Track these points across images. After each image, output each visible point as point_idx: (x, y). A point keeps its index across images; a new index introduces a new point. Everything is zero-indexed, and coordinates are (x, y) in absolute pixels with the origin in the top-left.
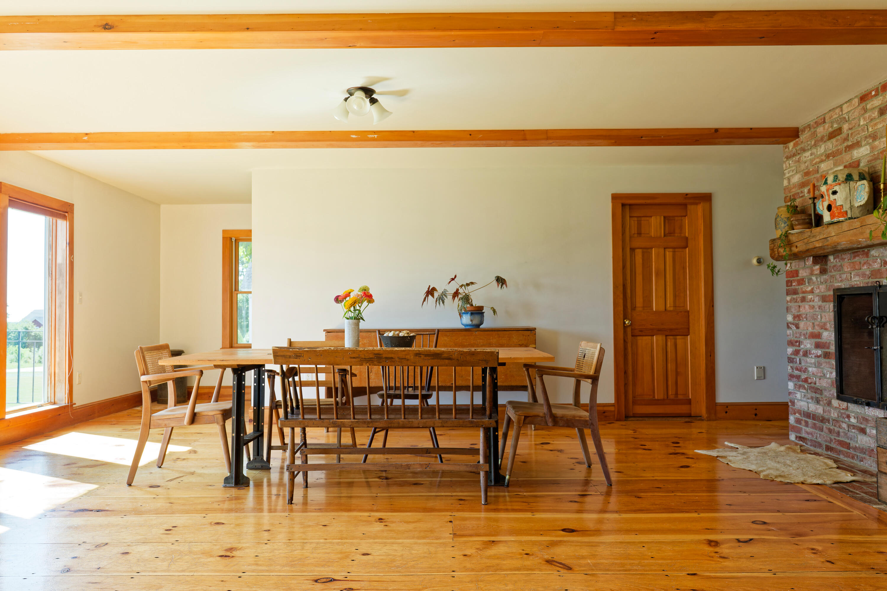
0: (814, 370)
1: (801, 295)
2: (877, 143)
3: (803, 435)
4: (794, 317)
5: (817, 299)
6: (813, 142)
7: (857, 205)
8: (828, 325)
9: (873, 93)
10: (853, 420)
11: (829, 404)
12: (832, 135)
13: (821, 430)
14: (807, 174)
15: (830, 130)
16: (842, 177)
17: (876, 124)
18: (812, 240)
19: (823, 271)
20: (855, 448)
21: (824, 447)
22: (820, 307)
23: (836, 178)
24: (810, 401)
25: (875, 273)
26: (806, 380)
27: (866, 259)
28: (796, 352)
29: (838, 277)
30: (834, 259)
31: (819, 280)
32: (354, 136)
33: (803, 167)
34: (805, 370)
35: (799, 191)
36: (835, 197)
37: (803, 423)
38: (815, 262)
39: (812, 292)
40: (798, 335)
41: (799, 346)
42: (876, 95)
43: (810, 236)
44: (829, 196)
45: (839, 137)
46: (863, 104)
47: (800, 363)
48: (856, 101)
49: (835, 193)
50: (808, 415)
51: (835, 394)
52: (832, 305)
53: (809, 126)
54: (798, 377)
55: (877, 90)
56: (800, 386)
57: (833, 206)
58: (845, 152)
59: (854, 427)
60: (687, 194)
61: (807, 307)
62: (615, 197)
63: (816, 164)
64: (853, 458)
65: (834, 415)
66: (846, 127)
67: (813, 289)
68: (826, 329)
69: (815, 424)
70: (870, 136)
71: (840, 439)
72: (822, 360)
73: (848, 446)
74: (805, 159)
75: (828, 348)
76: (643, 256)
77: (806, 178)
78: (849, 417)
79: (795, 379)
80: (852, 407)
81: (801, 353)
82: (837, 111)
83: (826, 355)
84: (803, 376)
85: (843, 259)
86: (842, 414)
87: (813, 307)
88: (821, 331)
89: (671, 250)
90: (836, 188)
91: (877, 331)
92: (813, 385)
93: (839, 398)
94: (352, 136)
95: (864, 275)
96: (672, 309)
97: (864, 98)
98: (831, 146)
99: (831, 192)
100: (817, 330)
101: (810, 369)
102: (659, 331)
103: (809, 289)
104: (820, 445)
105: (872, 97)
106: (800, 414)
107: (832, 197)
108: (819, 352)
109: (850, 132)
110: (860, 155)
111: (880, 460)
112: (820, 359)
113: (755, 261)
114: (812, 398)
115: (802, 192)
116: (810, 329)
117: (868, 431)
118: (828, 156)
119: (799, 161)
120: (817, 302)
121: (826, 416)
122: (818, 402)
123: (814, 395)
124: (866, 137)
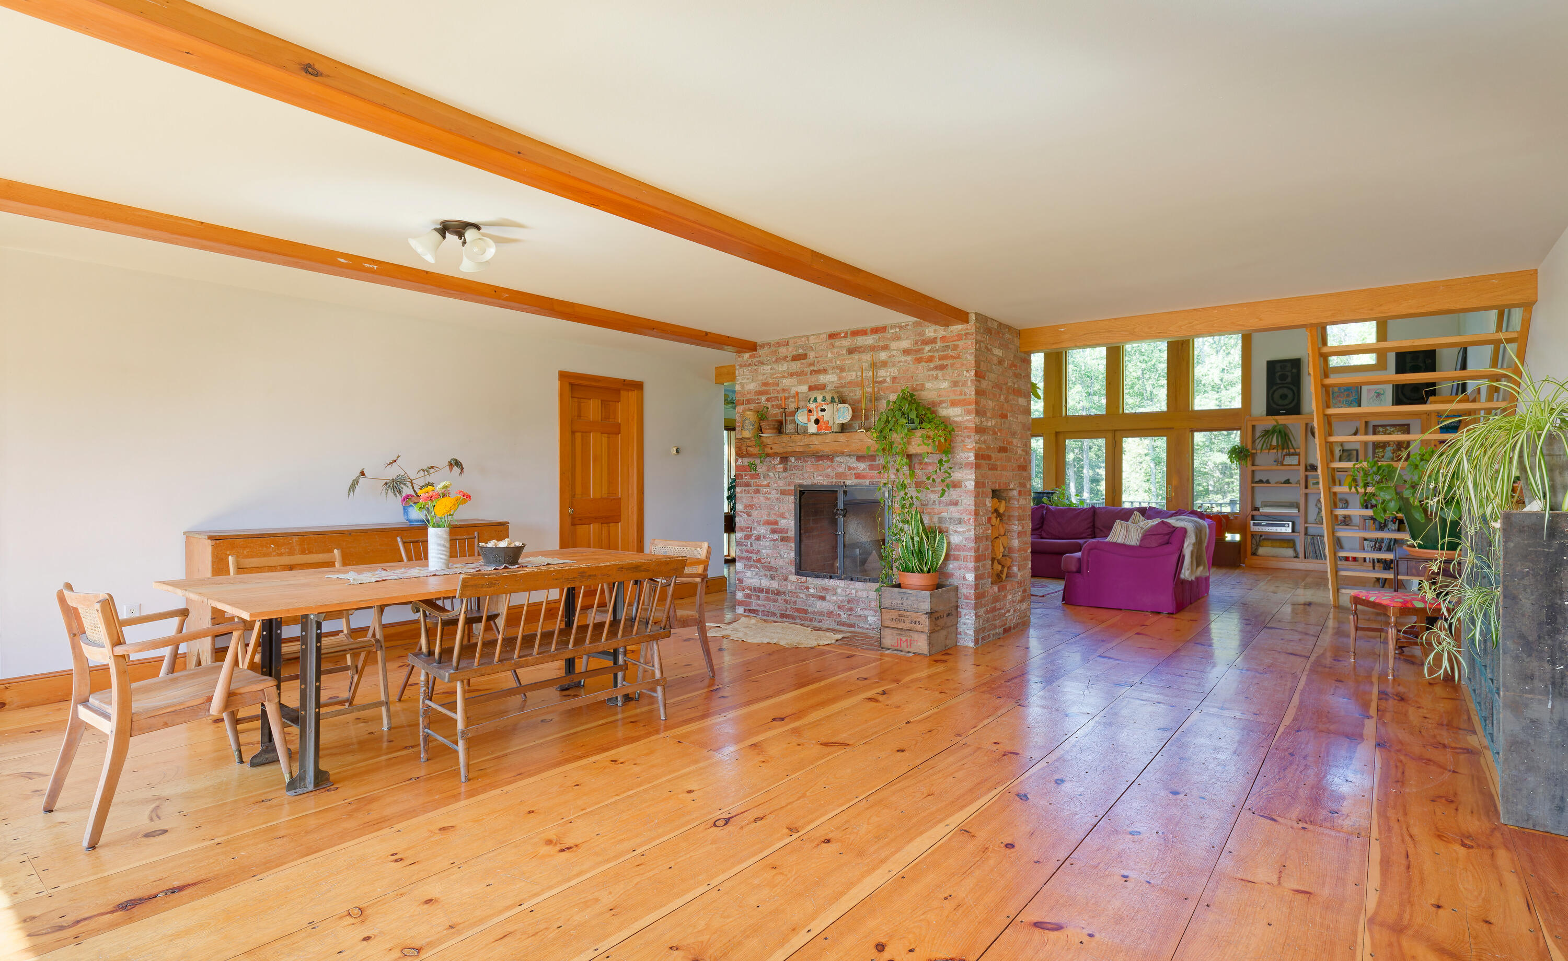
0: (769, 552)
1: (754, 488)
2: (844, 374)
3: (753, 607)
4: (746, 506)
5: (774, 492)
6: (774, 359)
7: (837, 422)
8: (787, 514)
9: (842, 335)
10: (812, 591)
11: (786, 579)
12: (795, 358)
13: (776, 601)
14: (764, 384)
15: (795, 353)
16: (829, 399)
17: (844, 360)
18: (794, 444)
19: (785, 470)
20: (814, 613)
21: (779, 615)
22: (777, 499)
23: (824, 399)
24: (764, 578)
25: (838, 475)
26: (759, 561)
27: (830, 463)
28: (748, 537)
29: (799, 475)
30: (796, 460)
31: (777, 476)
32: (342, 260)
33: (760, 377)
34: (758, 552)
35: (756, 398)
36: (823, 413)
37: (754, 597)
38: (781, 462)
39: (768, 485)
40: (750, 522)
41: (751, 531)
42: (845, 337)
43: (788, 441)
44: (817, 412)
45: (804, 361)
46: (832, 341)
47: (751, 546)
48: (825, 337)
49: (823, 410)
50: (761, 590)
51: (794, 571)
52: (793, 497)
53: (769, 344)
54: (749, 559)
55: (846, 333)
56: (751, 566)
57: (821, 421)
58: (811, 374)
59: (813, 596)
60: (624, 381)
61: (762, 498)
62: (564, 376)
63: (776, 378)
64: (811, 620)
65: (791, 587)
66: (812, 355)
67: (769, 483)
68: (784, 518)
69: (768, 597)
70: (837, 367)
71: (797, 607)
72: (779, 543)
73: (806, 612)
74: (763, 372)
75: (787, 533)
76: (582, 440)
77: (765, 388)
78: (807, 588)
79: (744, 560)
80: (811, 580)
81: (753, 538)
82: (803, 339)
83: (784, 539)
84: (755, 557)
85: (806, 462)
86: (800, 586)
87: (769, 499)
88: (778, 519)
89: (606, 435)
90: (825, 407)
91: (841, 520)
92: (766, 564)
93: (797, 573)
94: (339, 259)
95: (828, 476)
96: (606, 496)
97: (832, 336)
98: (796, 366)
99: (819, 409)
100: (773, 518)
101: (764, 551)
102: (595, 519)
103: (765, 483)
104: (774, 614)
105: (841, 337)
106: (750, 590)
107: (821, 414)
108: (776, 536)
109: (816, 360)
110: (827, 380)
111: (884, 617)
112: (776, 542)
113: (674, 451)
114: (766, 576)
115: (758, 399)
116: (765, 517)
117: (828, 597)
118: (791, 375)
119: (756, 371)
120: (774, 495)
121: (781, 589)
122: (773, 578)
123: (768, 573)
124: (833, 368)
